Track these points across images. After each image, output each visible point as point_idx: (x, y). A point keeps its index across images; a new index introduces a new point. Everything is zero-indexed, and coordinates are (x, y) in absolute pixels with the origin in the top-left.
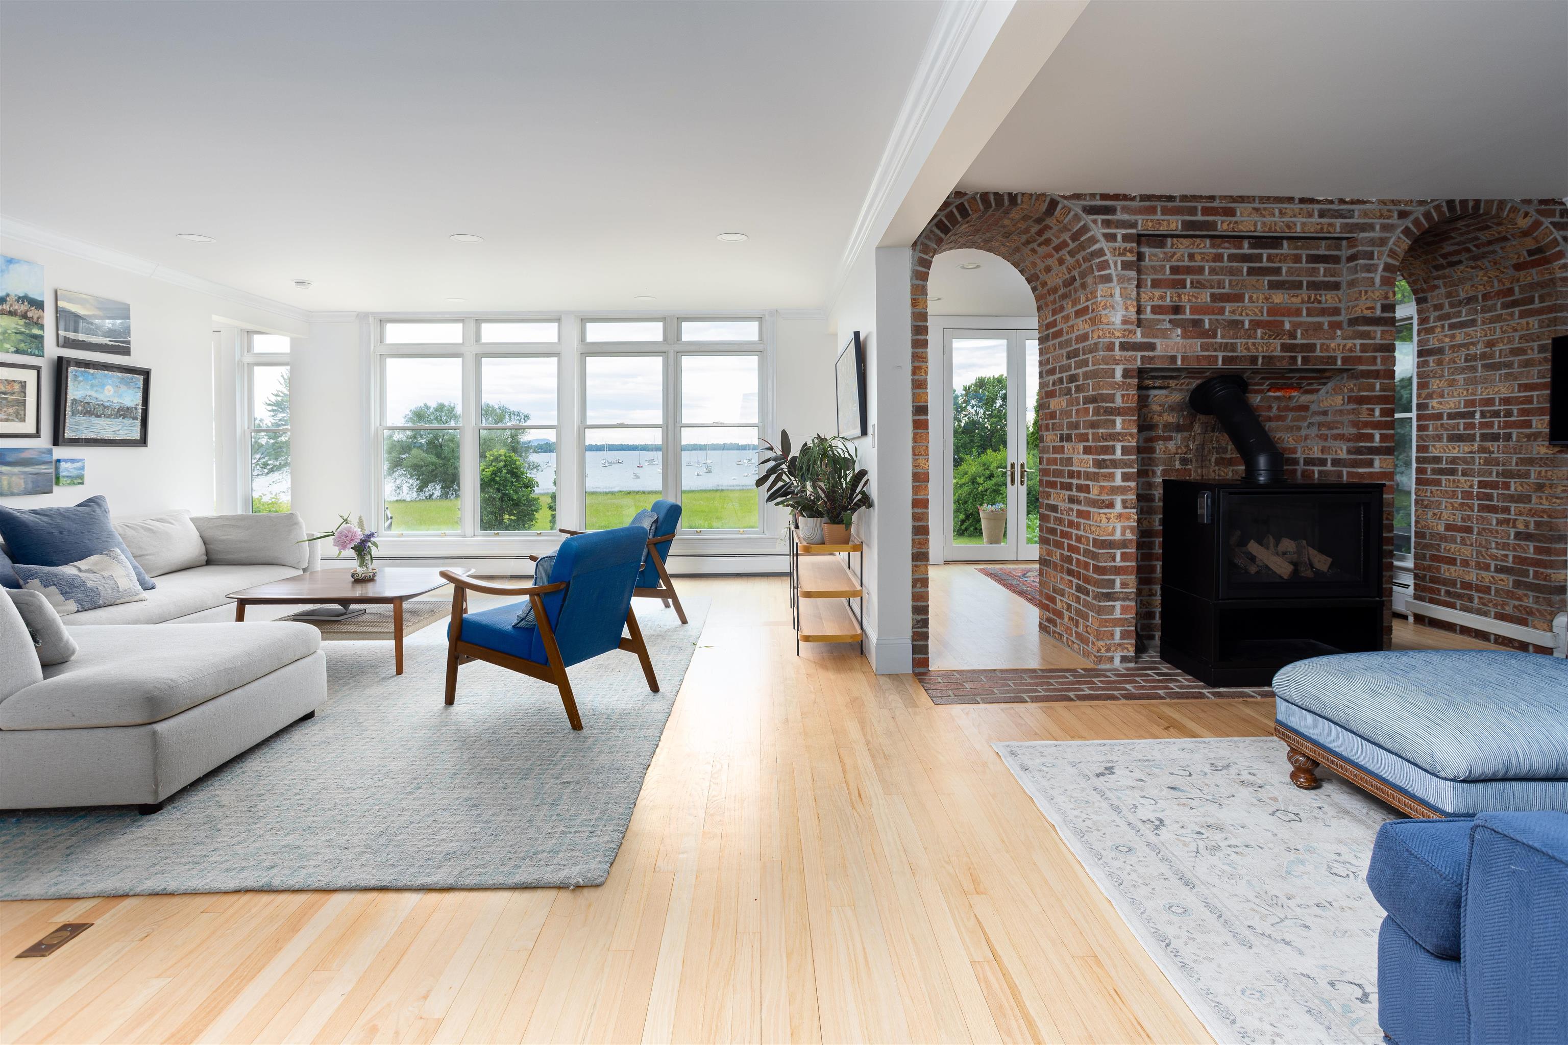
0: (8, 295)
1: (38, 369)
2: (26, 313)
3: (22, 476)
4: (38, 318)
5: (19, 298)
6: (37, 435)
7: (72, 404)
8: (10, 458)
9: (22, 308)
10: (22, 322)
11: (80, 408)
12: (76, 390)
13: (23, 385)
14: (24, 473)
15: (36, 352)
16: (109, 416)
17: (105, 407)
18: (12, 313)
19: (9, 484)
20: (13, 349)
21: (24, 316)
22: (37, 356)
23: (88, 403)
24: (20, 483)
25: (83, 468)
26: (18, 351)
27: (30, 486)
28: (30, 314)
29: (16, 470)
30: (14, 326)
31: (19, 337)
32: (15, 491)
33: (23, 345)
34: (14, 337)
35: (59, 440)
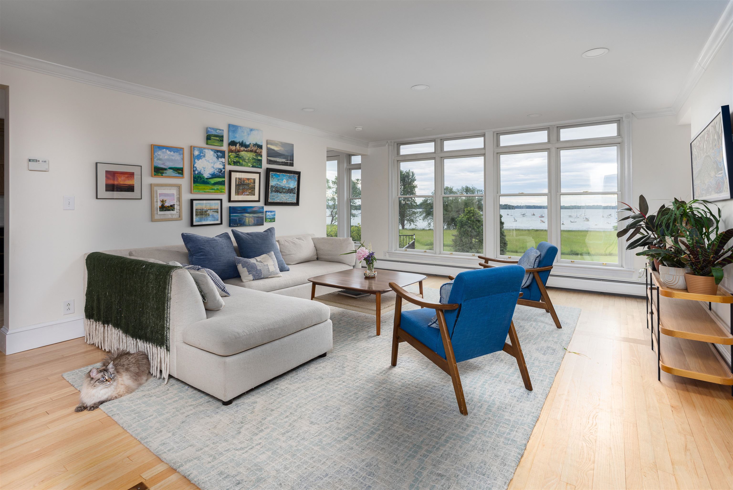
0: (250, 144)
1: (259, 173)
2: (256, 151)
3: (253, 218)
4: (260, 152)
5: (254, 144)
6: (259, 201)
7: (271, 187)
8: (249, 210)
9: (254, 149)
10: (254, 154)
11: (274, 189)
12: (272, 183)
13: (254, 180)
14: (254, 217)
15: (259, 167)
16: (284, 193)
17: (283, 189)
18: (251, 151)
19: (249, 221)
20: (251, 166)
21: (255, 152)
23: (277, 187)
24: (252, 221)
25: (275, 215)
26: (253, 167)
27: (256, 222)
28: (257, 151)
29: (251, 215)
30: (252, 156)
31: (254, 160)
32: (251, 224)
33: (255, 164)
34: (252, 161)
35: (267, 203)
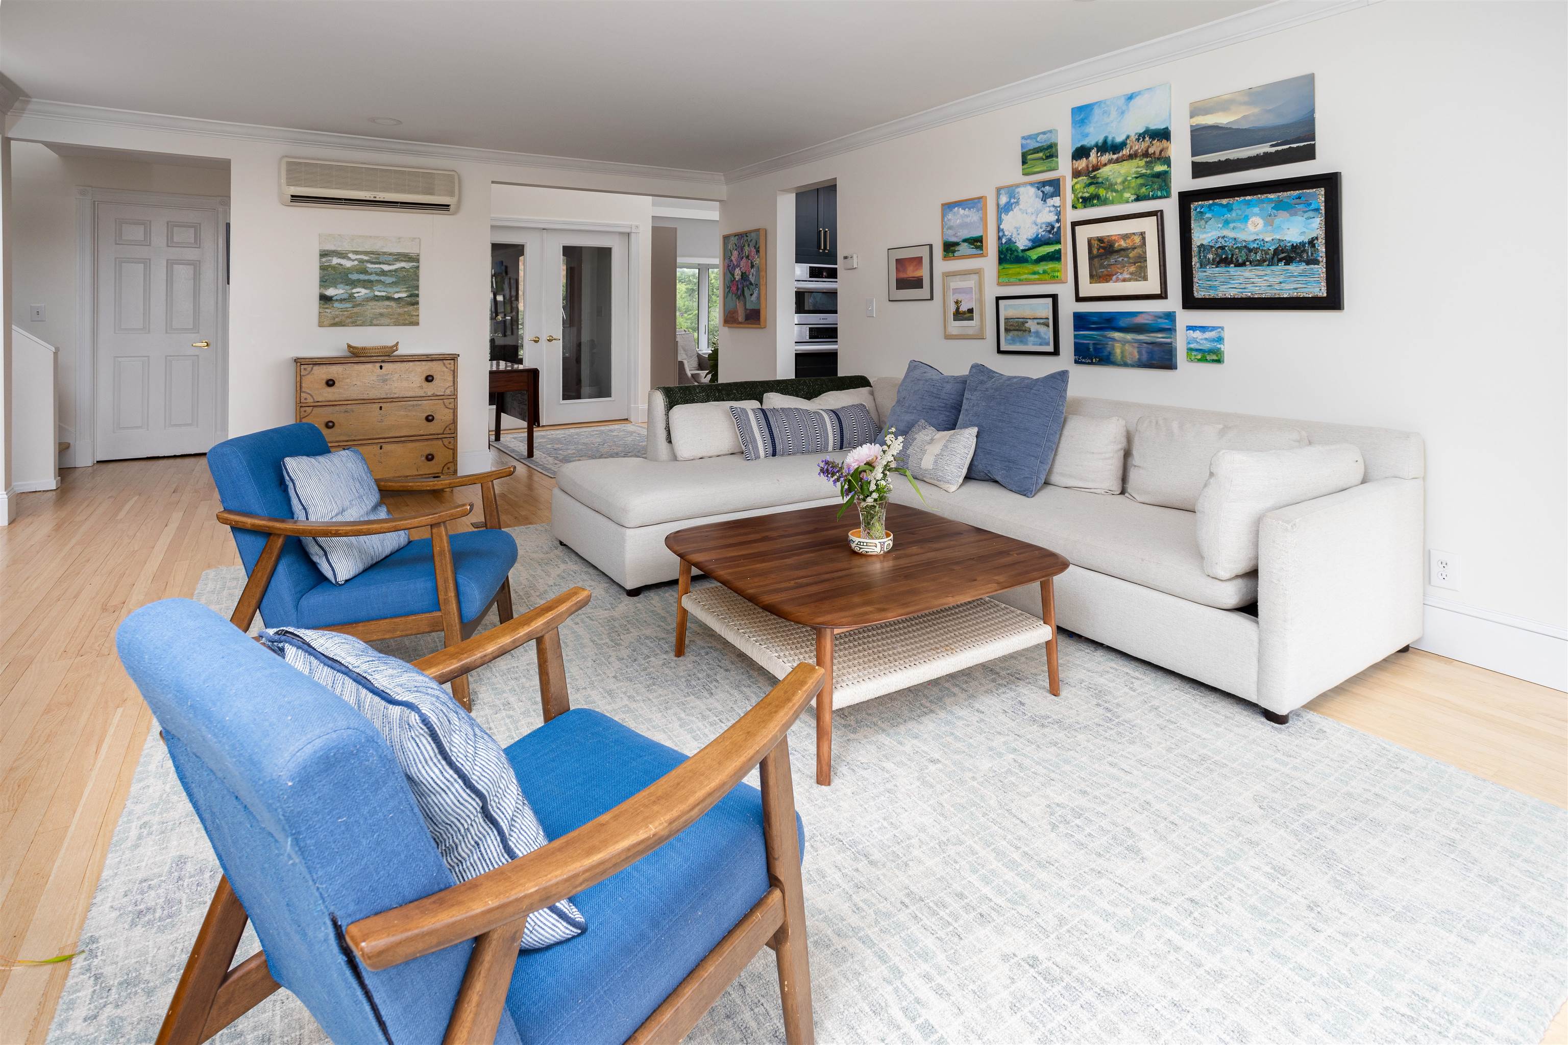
0: (1128, 137)
1: (1158, 214)
2: (1147, 151)
3: (1136, 345)
4: (1161, 151)
5: (1140, 135)
6: (1163, 296)
7: (1199, 252)
8: (1122, 323)
9: (1140, 147)
10: (1142, 163)
11: (1210, 256)
13: (1142, 234)
14: (1140, 342)
15: (1159, 194)
16: (1260, 263)
17: (1250, 250)
18: (1131, 157)
19: (1122, 352)
20: (1133, 197)
21: (1146, 154)
22: (1160, 198)
23: (1222, 248)
24: (1133, 353)
25: (1220, 340)
26: (1138, 199)
27: (1145, 357)
28: (1151, 151)
29: (1129, 336)
30: (1134, 170)
31: (1140, 181)
32: (1129, 362)
33: (1144, 190)
34: (1134, 183)
35: (1190, 302)
